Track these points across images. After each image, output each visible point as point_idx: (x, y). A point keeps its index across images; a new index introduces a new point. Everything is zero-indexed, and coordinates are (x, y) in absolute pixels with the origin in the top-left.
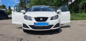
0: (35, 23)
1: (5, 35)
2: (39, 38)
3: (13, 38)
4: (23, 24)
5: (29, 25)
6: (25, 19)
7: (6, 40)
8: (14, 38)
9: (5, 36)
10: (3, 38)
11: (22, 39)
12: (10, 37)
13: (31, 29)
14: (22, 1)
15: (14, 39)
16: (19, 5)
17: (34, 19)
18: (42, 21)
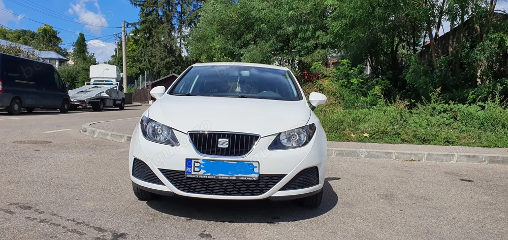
0: (189, 162)
1: (41, 208)
2: (202, 235)
3: (77, 228)
4: (135, 159)
5: (162, 170)
6: (145, 134)
7: (46, 235)
8: (84, 229)
9: (43, 216)
10: (32, 223)
11: (122, 235)
12: (65, 223)
13: (168, 187)
14: (150, 13)
15: (81, 234)
16: (136, 32)
17: (188, 137)
18: (227, 154)
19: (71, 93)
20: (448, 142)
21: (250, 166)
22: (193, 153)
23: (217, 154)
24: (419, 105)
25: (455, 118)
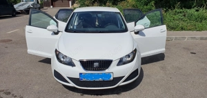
0: (81, 74)
4: (55, 71)
5: (68, 78)
18: (98, 70)
19: (15, 6)
20: (182, 29)
21: (109, 75)
22: (82, 70)
23: (94, 70)
24: (170, 10)
25: (185, 16)
